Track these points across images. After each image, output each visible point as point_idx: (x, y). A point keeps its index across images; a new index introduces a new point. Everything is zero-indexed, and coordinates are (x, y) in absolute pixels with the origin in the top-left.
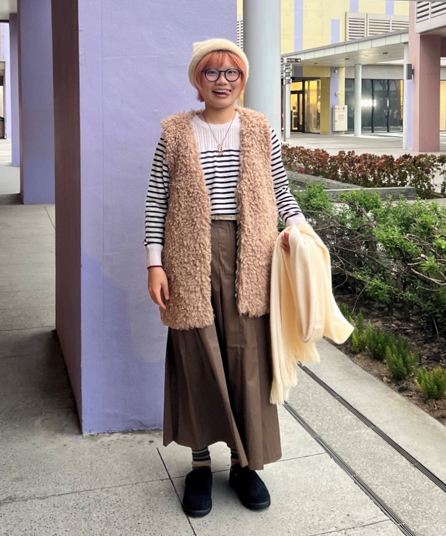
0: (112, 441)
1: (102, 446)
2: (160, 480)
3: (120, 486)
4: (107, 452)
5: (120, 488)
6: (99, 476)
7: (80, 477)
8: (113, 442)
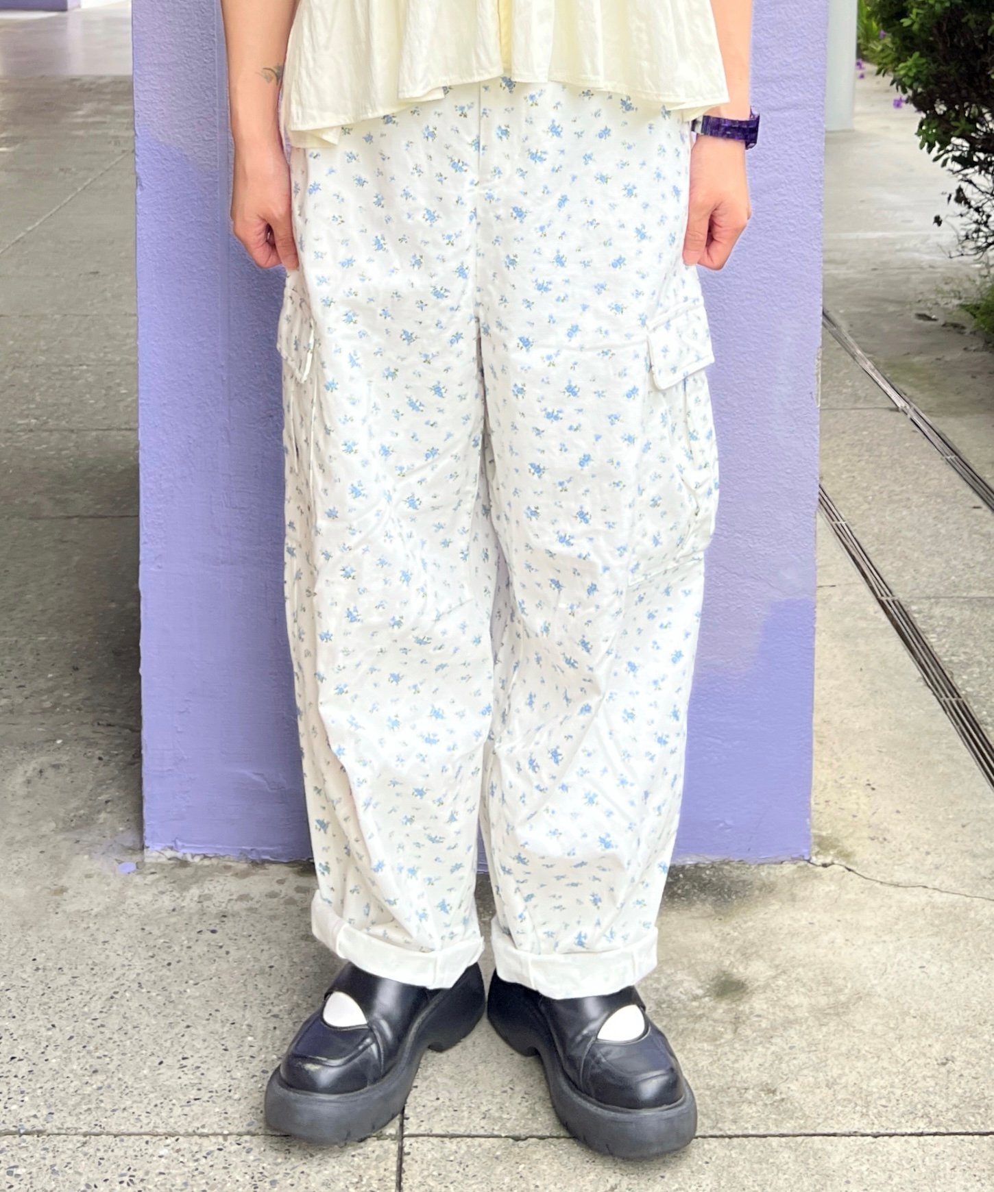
0: (242, 898)
1: (195, 918)
3: (168, 1135)
4: (200, 949)
5: (163, 1149)
6: (112, 1067)
7: (35, 1056)
8: (245, 905)
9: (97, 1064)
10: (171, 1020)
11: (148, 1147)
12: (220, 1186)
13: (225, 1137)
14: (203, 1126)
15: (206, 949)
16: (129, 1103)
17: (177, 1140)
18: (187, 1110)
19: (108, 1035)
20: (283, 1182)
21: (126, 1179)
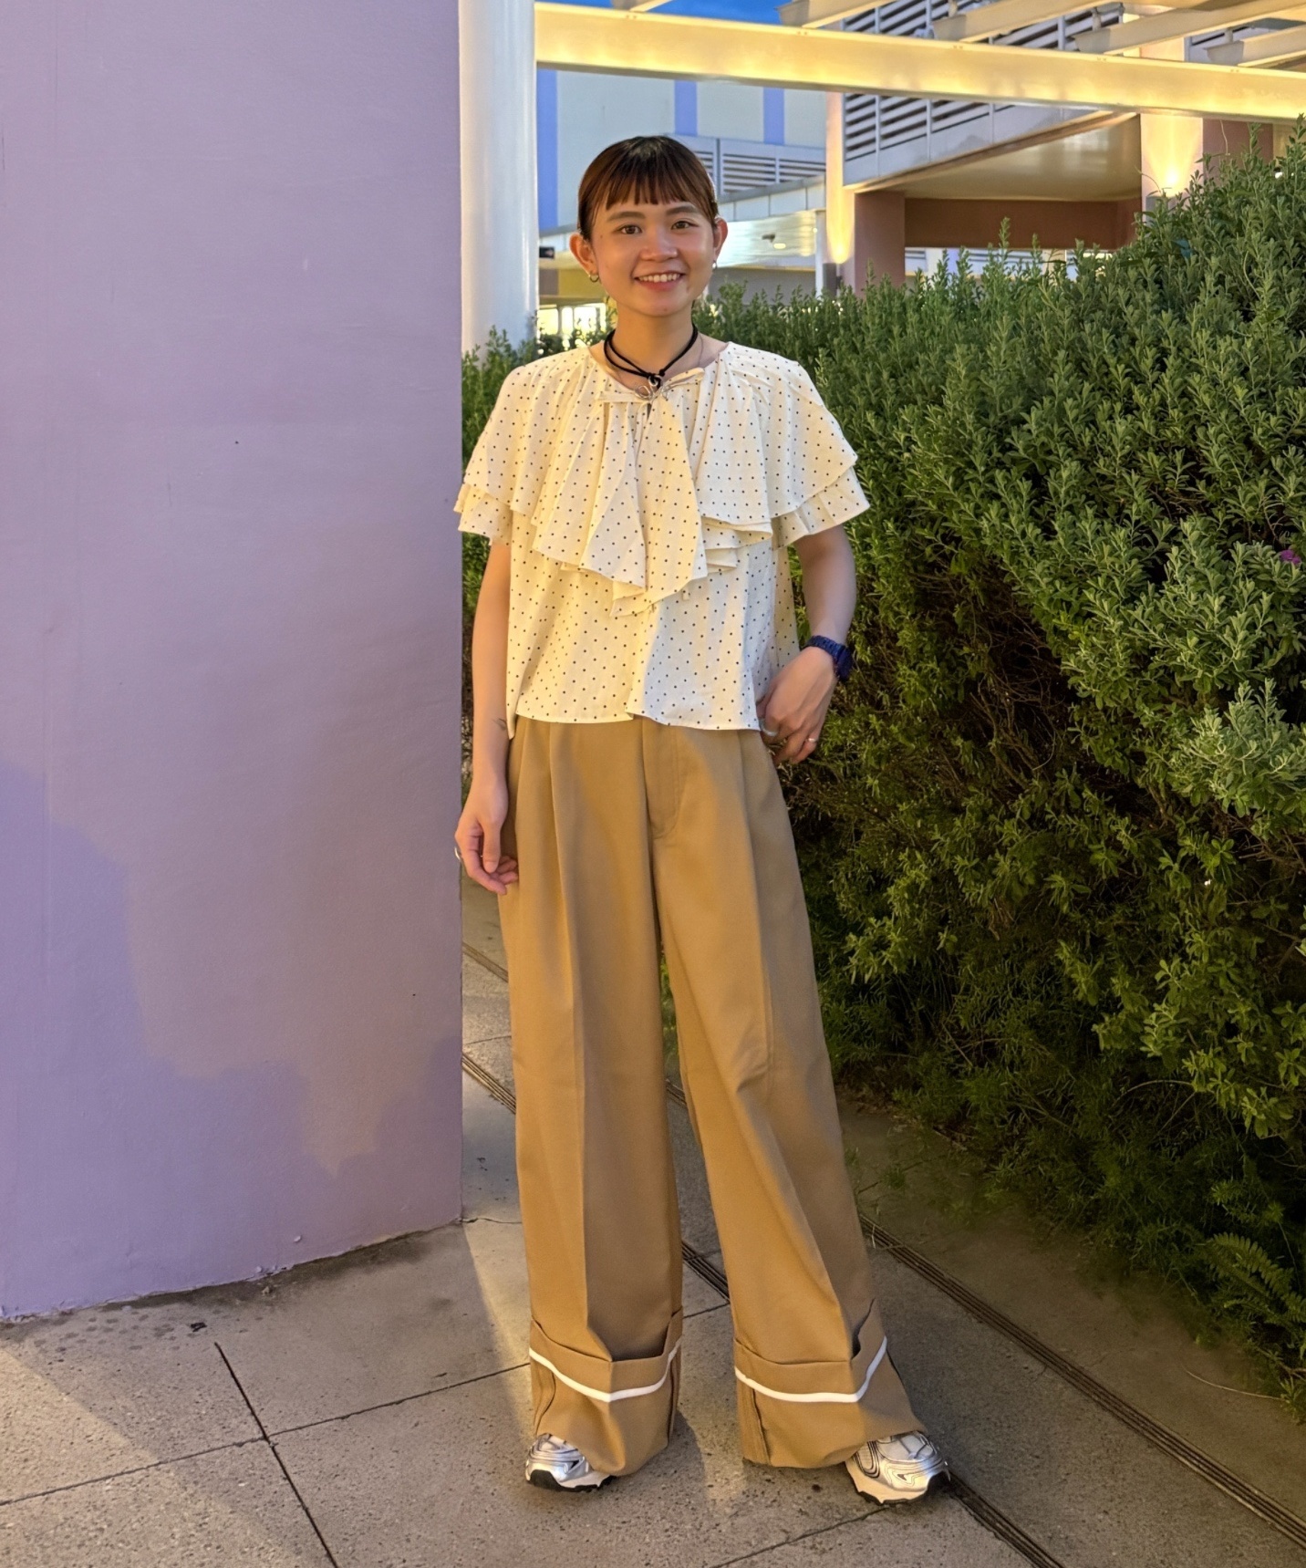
0: (70, 1336)
1: (41, 1356)
2: (234, 1444)
3: (105, 1479)
4: (57, 1373)
5: (107, 1486)
8: (73, 1339)
9: (24, 1456)
10: (63, 1418)
11: (94, 1488)
13: (147, 1469)
14: (127, 1468)
15: (62, 1372)
16: (64, 1470)
17: (113, 1479)
18: (109, 1463)
19: (21, 1438)
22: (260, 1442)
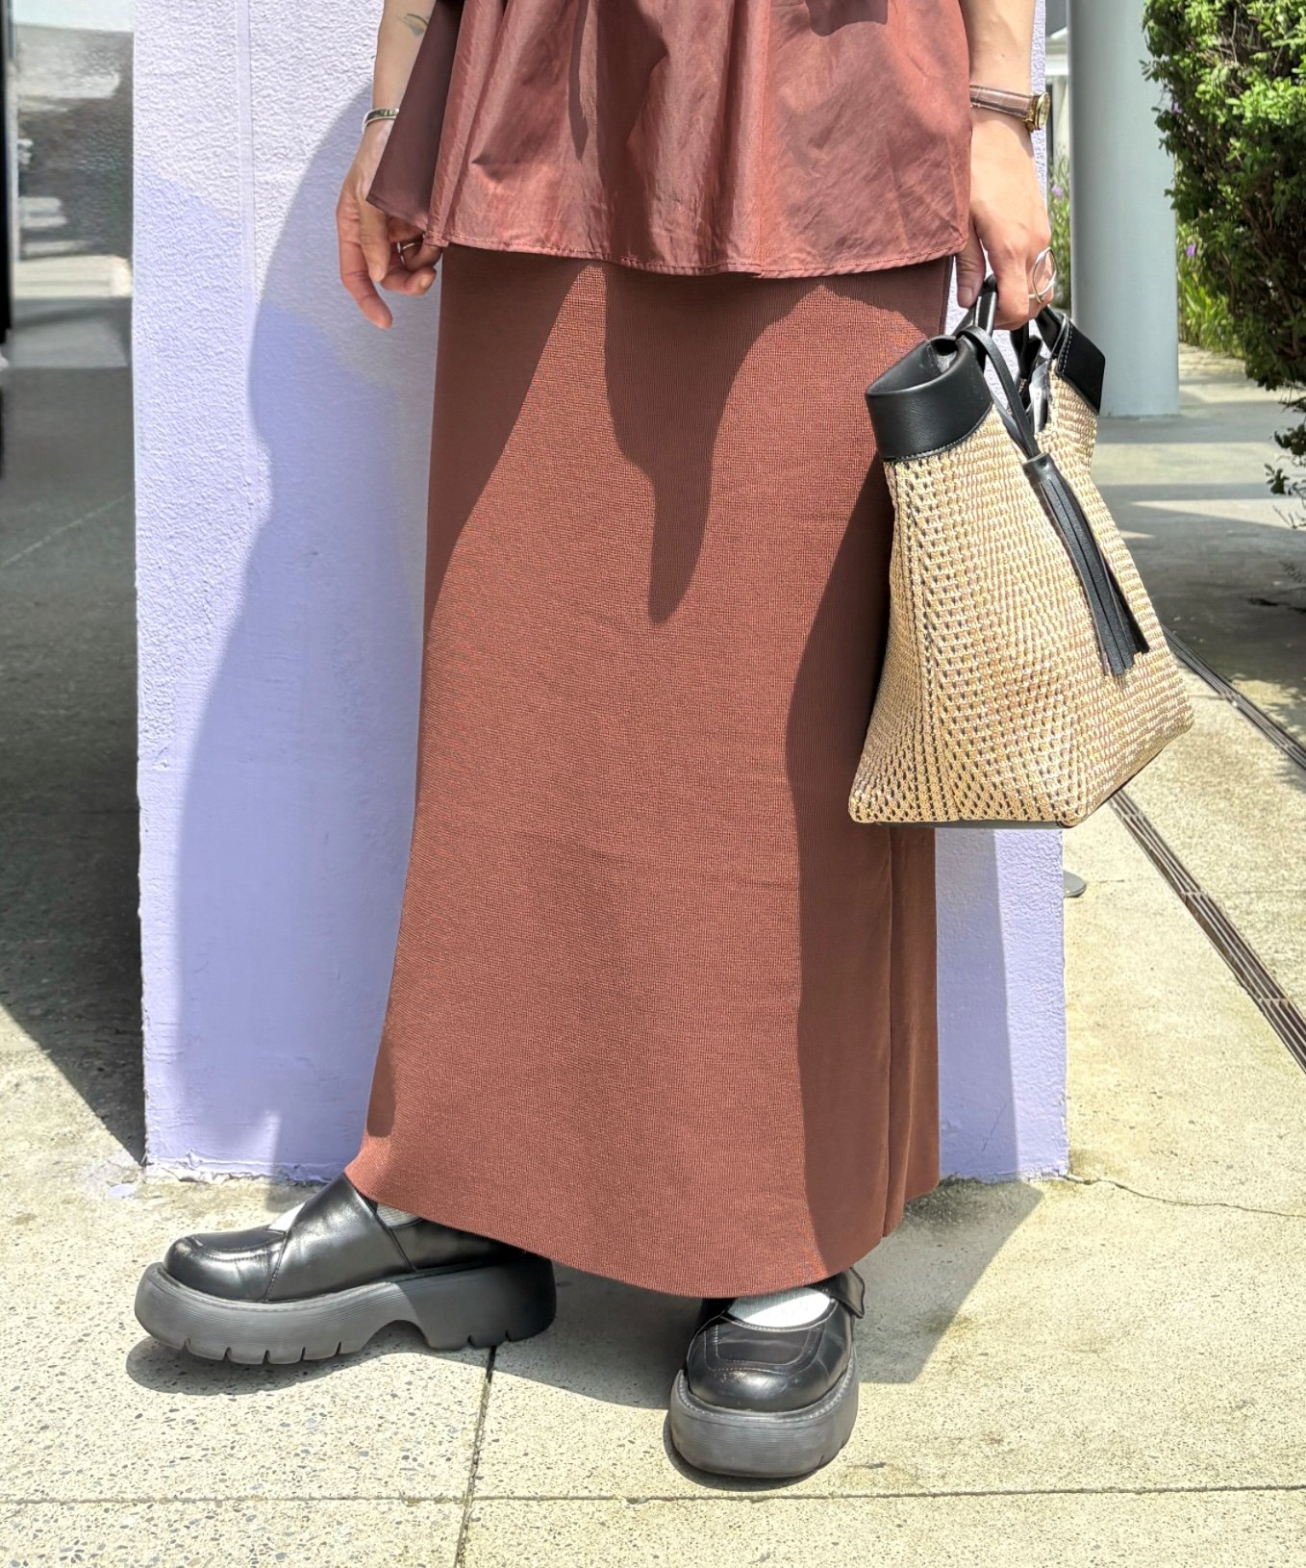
2: (402, 1498)
3: (138, 1501)
5: (129, 1517)
6: (69, 1422)
9: (47, 1419)
11: (106, 1515)
12: (204, 1561)
13: (219, 1503)
14: (189, 1490)
16: (86, 1465)
17: (149, 1507)
18: (168, 1472)
19: (68, 1384)
20: (293, 1556)
21: (71, 1554)
22: (447, 1507)
